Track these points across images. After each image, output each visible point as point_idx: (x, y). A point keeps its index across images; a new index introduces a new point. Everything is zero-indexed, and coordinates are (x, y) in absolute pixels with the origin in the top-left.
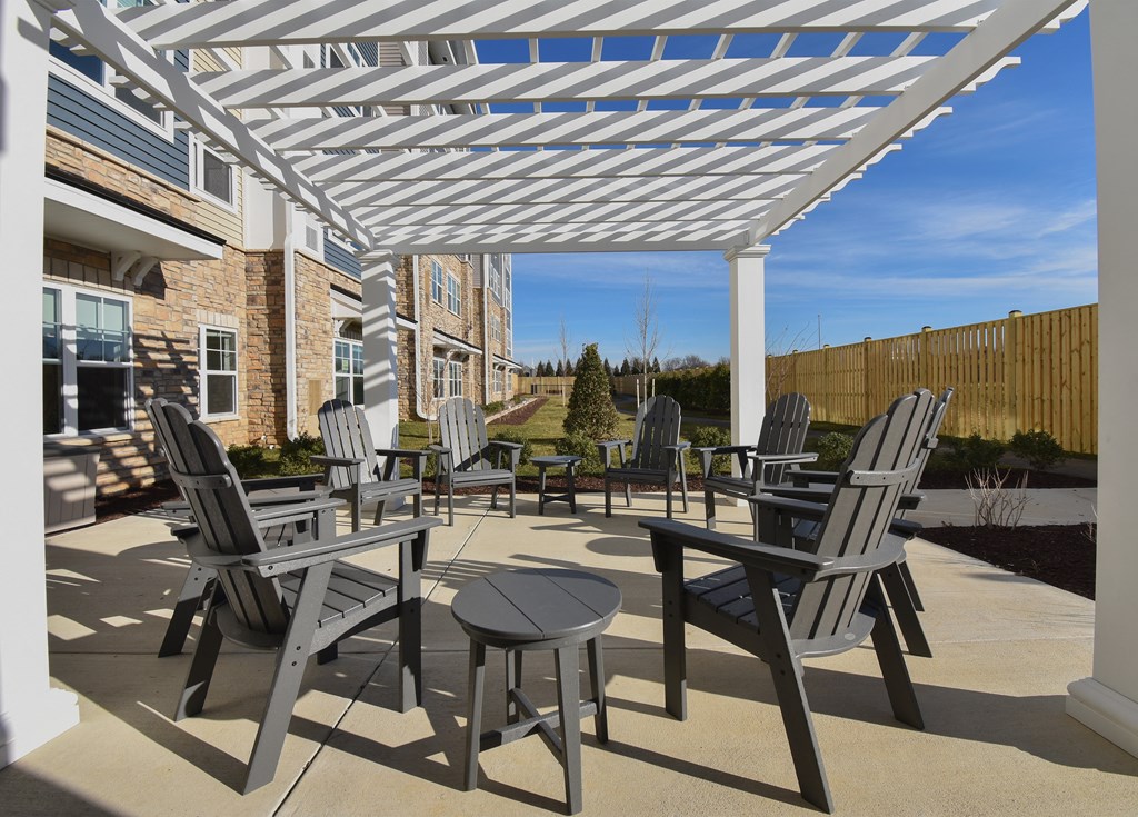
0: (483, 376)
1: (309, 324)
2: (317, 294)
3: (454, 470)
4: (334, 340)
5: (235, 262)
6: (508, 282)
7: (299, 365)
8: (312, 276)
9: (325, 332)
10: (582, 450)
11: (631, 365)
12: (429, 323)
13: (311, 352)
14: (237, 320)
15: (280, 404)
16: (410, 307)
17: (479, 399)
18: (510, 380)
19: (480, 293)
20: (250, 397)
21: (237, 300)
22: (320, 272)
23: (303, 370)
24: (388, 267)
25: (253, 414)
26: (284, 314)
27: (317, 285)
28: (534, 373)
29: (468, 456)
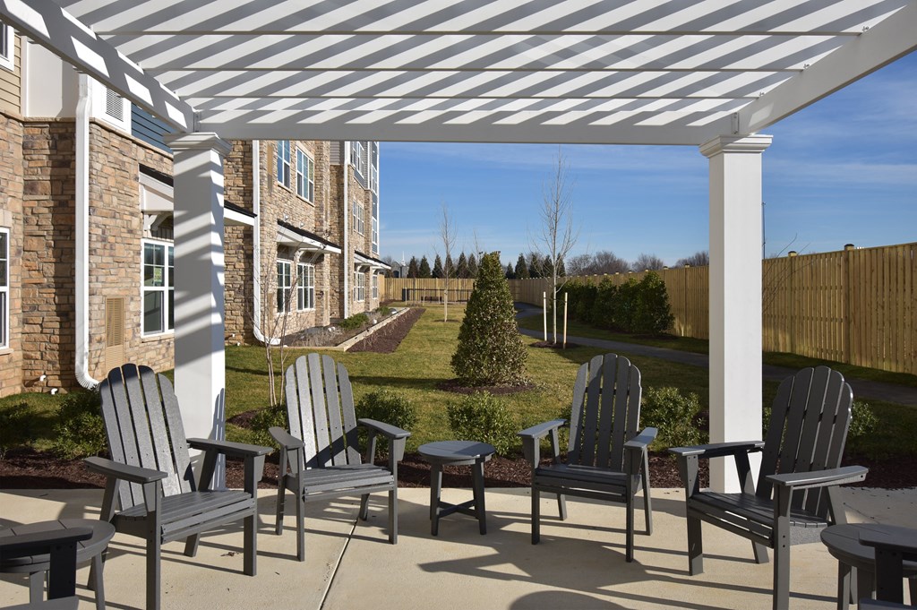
0: (341, 280)
1: (108, 221)
2: (120, 179)
3: (306, 465)
4: (143, 241)
5: (9, 135)
6: (374, 157)
7: (94, 278)
8: (114, 154)
9: (130, 231)
10: (488, 422)
11: (528, 263)
12: (272, 214)
13: (110, 260)
14: (10, 215)
15: (67, 332)
16: (248, 193)
17: (336, 310)
18: (375, 284)
19: (339, 171)
20: (25, 322)
21: (11, 188)
22: (125, 149)
23: (100, 285)
24: (214, 156)
25: (29, 346)
26: (74, 208)
27: (121, 167)
28: (405, 272)
29: (327, 444)
